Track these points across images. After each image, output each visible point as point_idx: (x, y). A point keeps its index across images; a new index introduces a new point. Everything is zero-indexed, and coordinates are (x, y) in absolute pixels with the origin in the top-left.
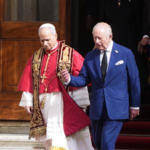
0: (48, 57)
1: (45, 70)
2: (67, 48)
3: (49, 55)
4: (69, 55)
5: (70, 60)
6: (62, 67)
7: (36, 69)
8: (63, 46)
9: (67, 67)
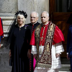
0: (44, 28)
1: (43, 34)
3: (45, 27)
5: (53, 30)
6: (49, 33)
8: (51, 24)
9: (52, 34)
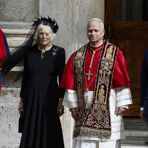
2: (111, 47)
4: (112, 54)
6: (104, 64)
7: (79, 66)
9: (109, 65)
